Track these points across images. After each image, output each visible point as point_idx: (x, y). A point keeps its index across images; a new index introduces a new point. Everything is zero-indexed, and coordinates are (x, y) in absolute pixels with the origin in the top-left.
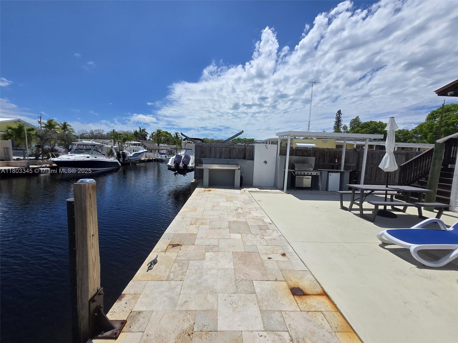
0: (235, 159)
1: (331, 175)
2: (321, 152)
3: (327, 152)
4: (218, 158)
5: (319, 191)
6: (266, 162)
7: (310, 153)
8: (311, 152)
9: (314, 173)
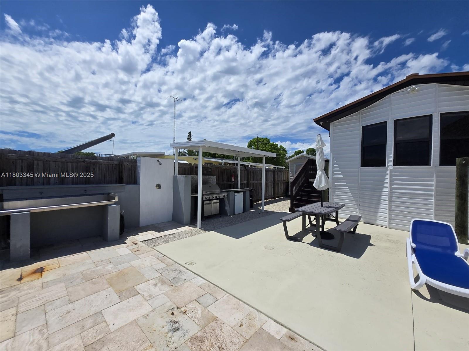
0: (100, 183)
1: (236, 196)
2: (220, 170)
3: (224, 170)
4: (54, 185)
5: (228, 216)
6: (159, 186)
7: (210, 172)
8: (211, 170)
9: (222, 196)
